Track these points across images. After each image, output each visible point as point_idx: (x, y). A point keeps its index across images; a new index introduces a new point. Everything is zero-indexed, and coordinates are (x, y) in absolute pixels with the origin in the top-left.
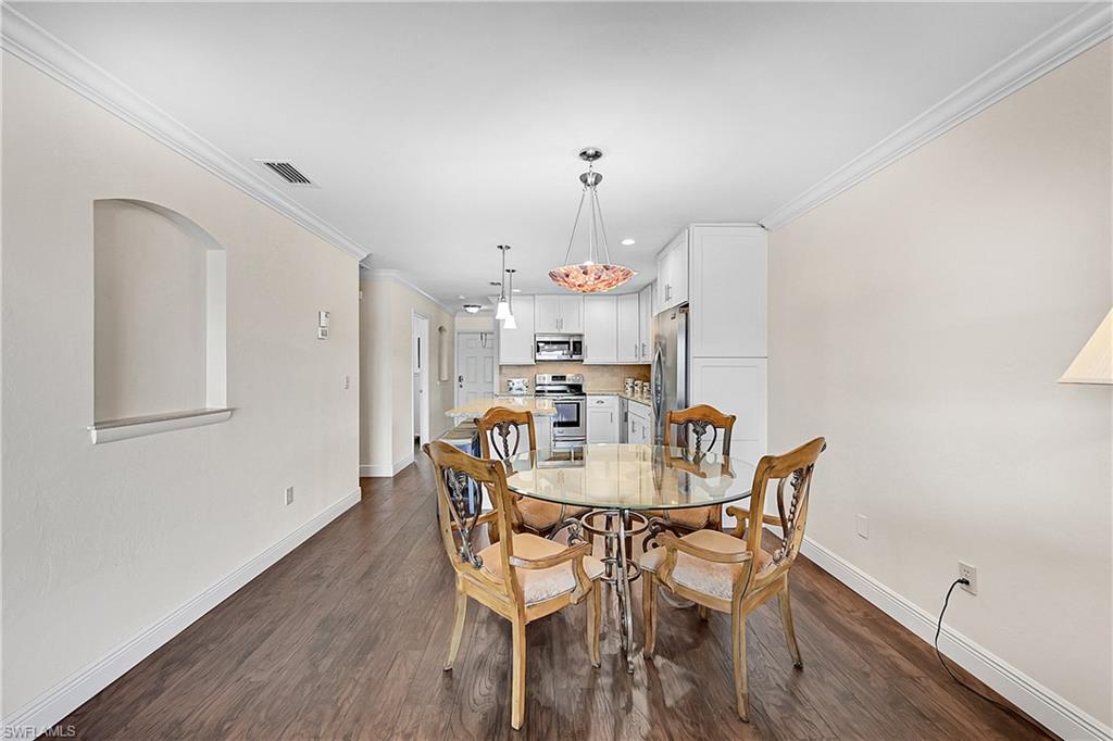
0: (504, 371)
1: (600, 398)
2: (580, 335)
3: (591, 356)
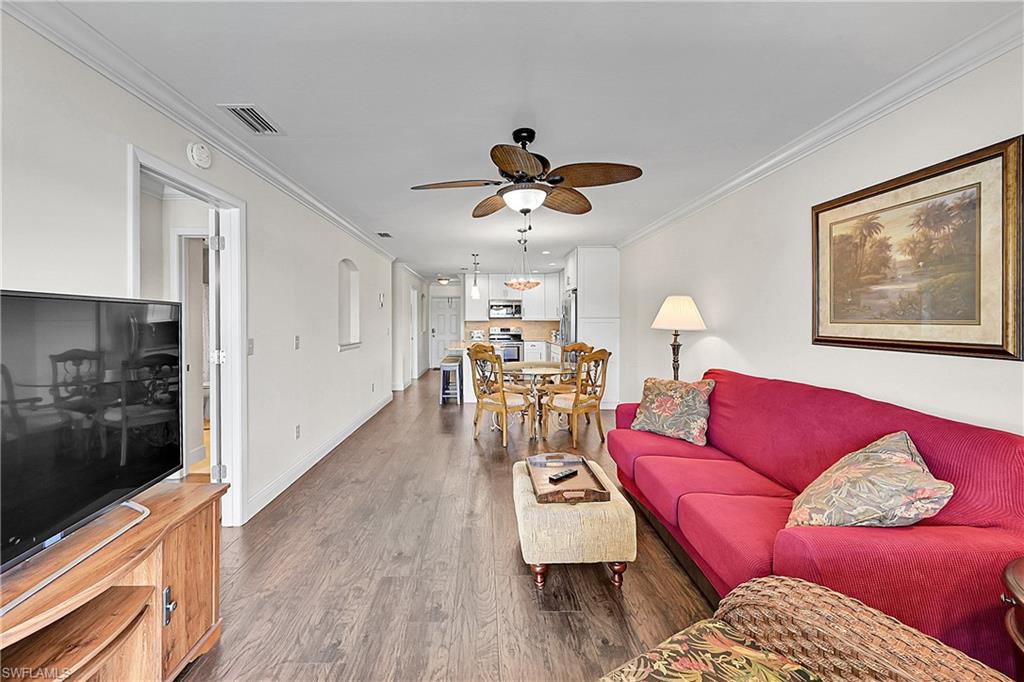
0: (467, 325)
1: (533, 343)
2: (520, 301)
3: (526, 315)
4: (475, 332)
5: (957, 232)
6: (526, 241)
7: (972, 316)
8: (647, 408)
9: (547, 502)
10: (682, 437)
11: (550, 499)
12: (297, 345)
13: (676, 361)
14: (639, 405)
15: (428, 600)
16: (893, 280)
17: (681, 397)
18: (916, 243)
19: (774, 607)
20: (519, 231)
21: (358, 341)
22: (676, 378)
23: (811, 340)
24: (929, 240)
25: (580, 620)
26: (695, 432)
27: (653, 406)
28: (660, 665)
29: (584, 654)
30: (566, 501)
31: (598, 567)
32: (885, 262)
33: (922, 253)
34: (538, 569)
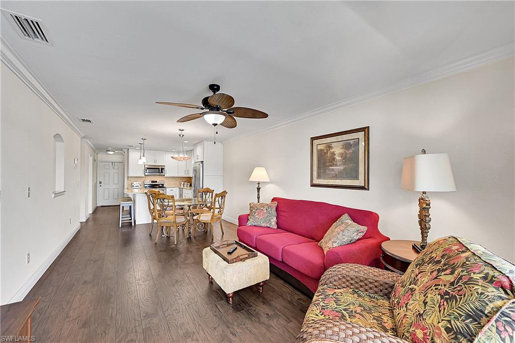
0: (129, 179)
1: (172, 189)
2: (164, 166)
3: (168, 173)
4: (135, 183)
5: (353, 152)
6: (183, 136)
7: (357, 178)
8: (253, 216)
9: (233, 263)
10: (268, 226)
11: (235, 261)
12: (29, 194)
13: (258, 195)
14: (249, 215)
15: (179, 330)
16: (336, 165)
17: (266, 210)
18: (343, 154)
19: (343, 274)
20: (180, 130)
21: (63, 191)
22: (259, 202)
23: (310, 186)
24: (346, 153)
25: (254, 311)
26: (273, 223)
27: (256, 214)
28: (322, 304)
29: (263, 322)
30: (241, 260)
31: (250, 288)
32: (334, 159)
33: (344, 156)
34: (231, 295)
